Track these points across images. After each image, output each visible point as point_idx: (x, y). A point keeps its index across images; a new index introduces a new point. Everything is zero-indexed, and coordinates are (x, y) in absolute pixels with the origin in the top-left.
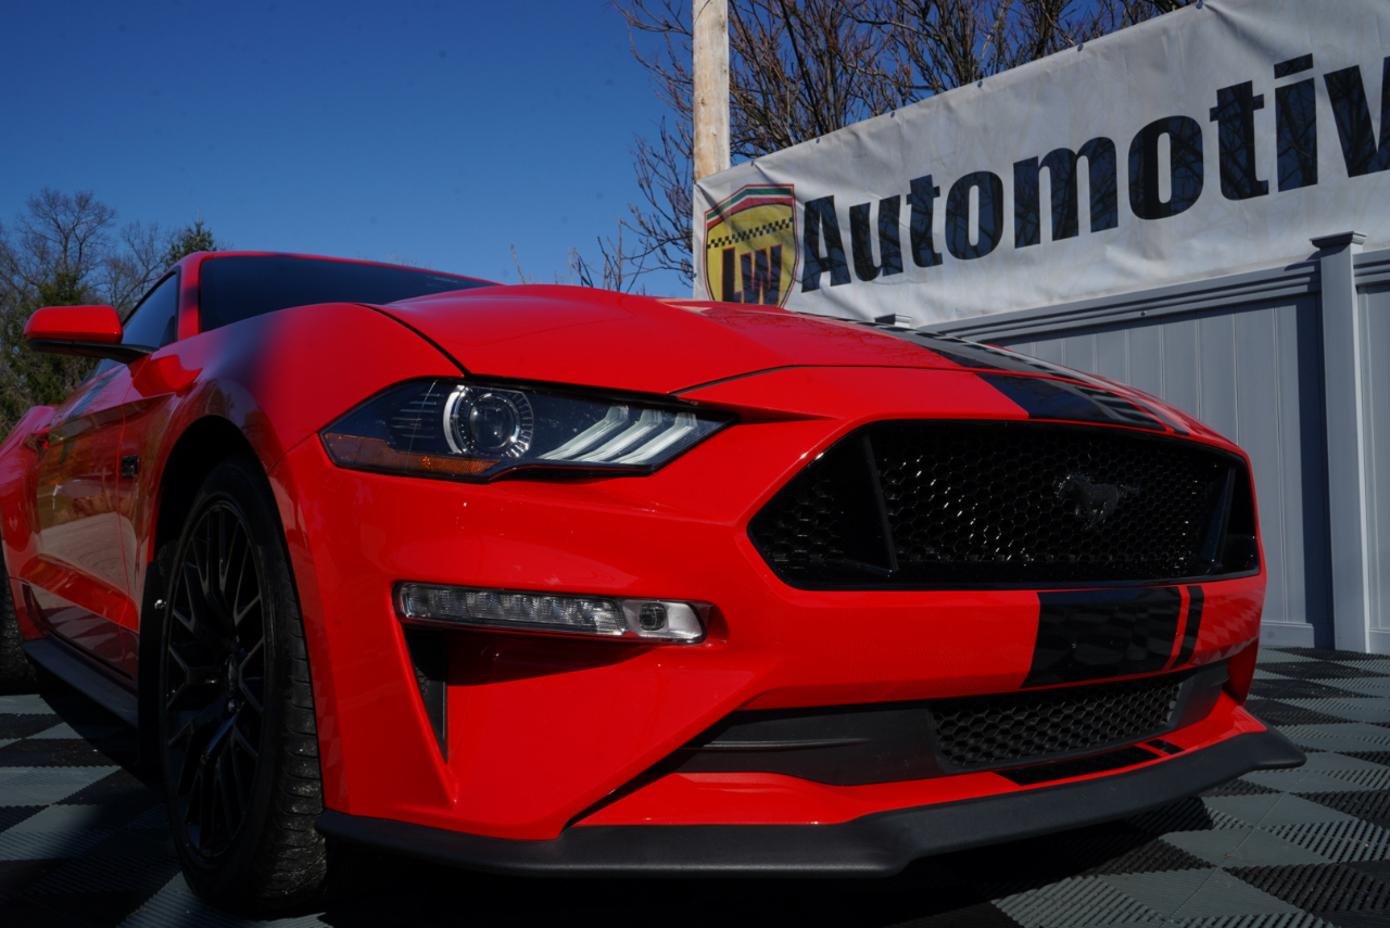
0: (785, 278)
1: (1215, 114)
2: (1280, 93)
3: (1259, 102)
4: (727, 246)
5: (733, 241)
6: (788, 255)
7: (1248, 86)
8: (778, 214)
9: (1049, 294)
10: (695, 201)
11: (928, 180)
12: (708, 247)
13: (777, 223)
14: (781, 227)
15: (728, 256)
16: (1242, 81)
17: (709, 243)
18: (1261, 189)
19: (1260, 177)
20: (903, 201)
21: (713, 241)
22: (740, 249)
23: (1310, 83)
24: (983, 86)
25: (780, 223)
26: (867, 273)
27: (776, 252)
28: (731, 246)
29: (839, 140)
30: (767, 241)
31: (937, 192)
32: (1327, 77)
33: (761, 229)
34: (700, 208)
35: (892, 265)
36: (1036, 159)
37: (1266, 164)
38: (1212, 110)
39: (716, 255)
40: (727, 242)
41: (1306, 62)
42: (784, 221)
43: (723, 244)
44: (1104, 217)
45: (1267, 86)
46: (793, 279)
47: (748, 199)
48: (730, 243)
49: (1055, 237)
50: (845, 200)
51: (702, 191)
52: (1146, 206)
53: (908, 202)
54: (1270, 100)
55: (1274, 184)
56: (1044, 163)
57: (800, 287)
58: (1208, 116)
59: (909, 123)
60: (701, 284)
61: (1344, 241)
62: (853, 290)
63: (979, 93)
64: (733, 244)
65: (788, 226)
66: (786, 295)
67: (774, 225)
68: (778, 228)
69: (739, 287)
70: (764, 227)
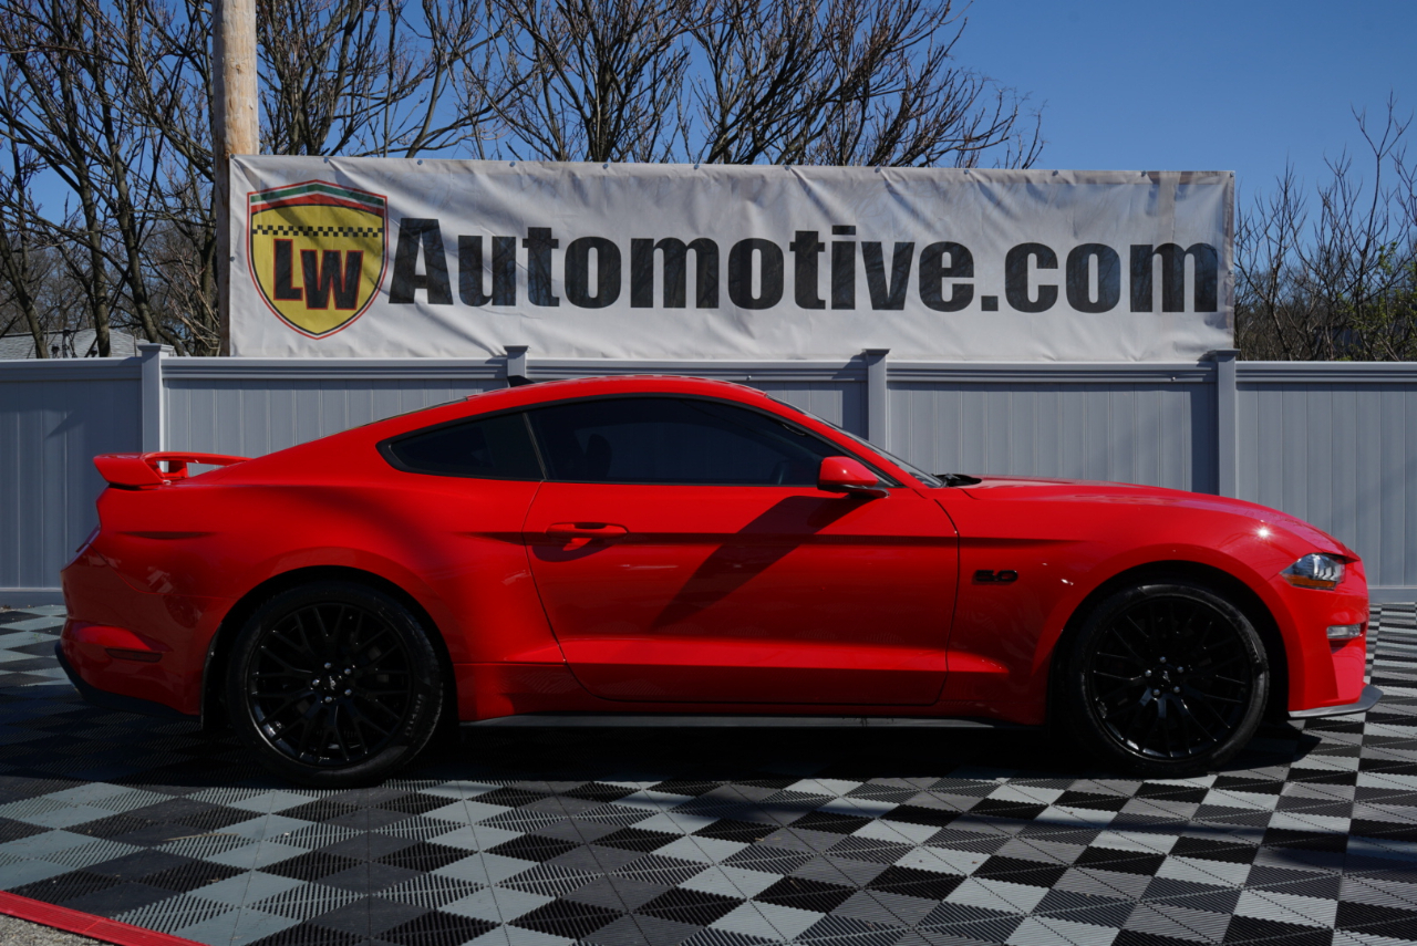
0: (365, 287)
1: (793, 247)
2: (835, 244)
3: (821, 247)
4: (281, 236)
5: (291, 233)
6: (371, 264)
7: (815, 234)
8: (364, 221)
9: (664, 351)
10: (232, 176)
11: (547, 231)
12: (254, 232)
13: (360, 229)
14: (365, 235)
15: (283, 250)
16: (811, 230)
17: (255, 227)
18: (821, 305)
19: (821, 296)
20: (519, 244)
21: (260, 227)
22: (300, 244)
23: (852, 245)
24: (609, 168)
25: (365, 230)
27: (355, 259)
28: (286, 237)
29: (448, 169)
30: (345, 245)
31: (555, 244)
32: (863, 243)
33: (336, 230)
34: (241, 186)
35: (504, 296)
36: (651, 240)
37: (824, 290)
38: (791, 243)
39: (265, 247)
40: (281, 233)
41: (850, 230)
42: (370, 230)
43: (275, 233)
45: (827, 237)
46: (377, 286)
47: (317, 195)
48: (286, 233)
49: (666, 305)
50: (453, 227)
51: (243, 168)
52: (742, 298)
53: (524, 246)
54: (829, 248)
55: (829, 303)
56: (659, 245)
57: (387, 298)
58: (788, 247)
59: (530, 175)
60: (241, 270)
61: (883, 353)
62: (456, 312)
63: (604, 172)
64: (290, 236)
65: (375, 235)
66: (369, 301)
67: (356, 230)
68: (361, 234)
69: (298, 281)
70: (341, 229)
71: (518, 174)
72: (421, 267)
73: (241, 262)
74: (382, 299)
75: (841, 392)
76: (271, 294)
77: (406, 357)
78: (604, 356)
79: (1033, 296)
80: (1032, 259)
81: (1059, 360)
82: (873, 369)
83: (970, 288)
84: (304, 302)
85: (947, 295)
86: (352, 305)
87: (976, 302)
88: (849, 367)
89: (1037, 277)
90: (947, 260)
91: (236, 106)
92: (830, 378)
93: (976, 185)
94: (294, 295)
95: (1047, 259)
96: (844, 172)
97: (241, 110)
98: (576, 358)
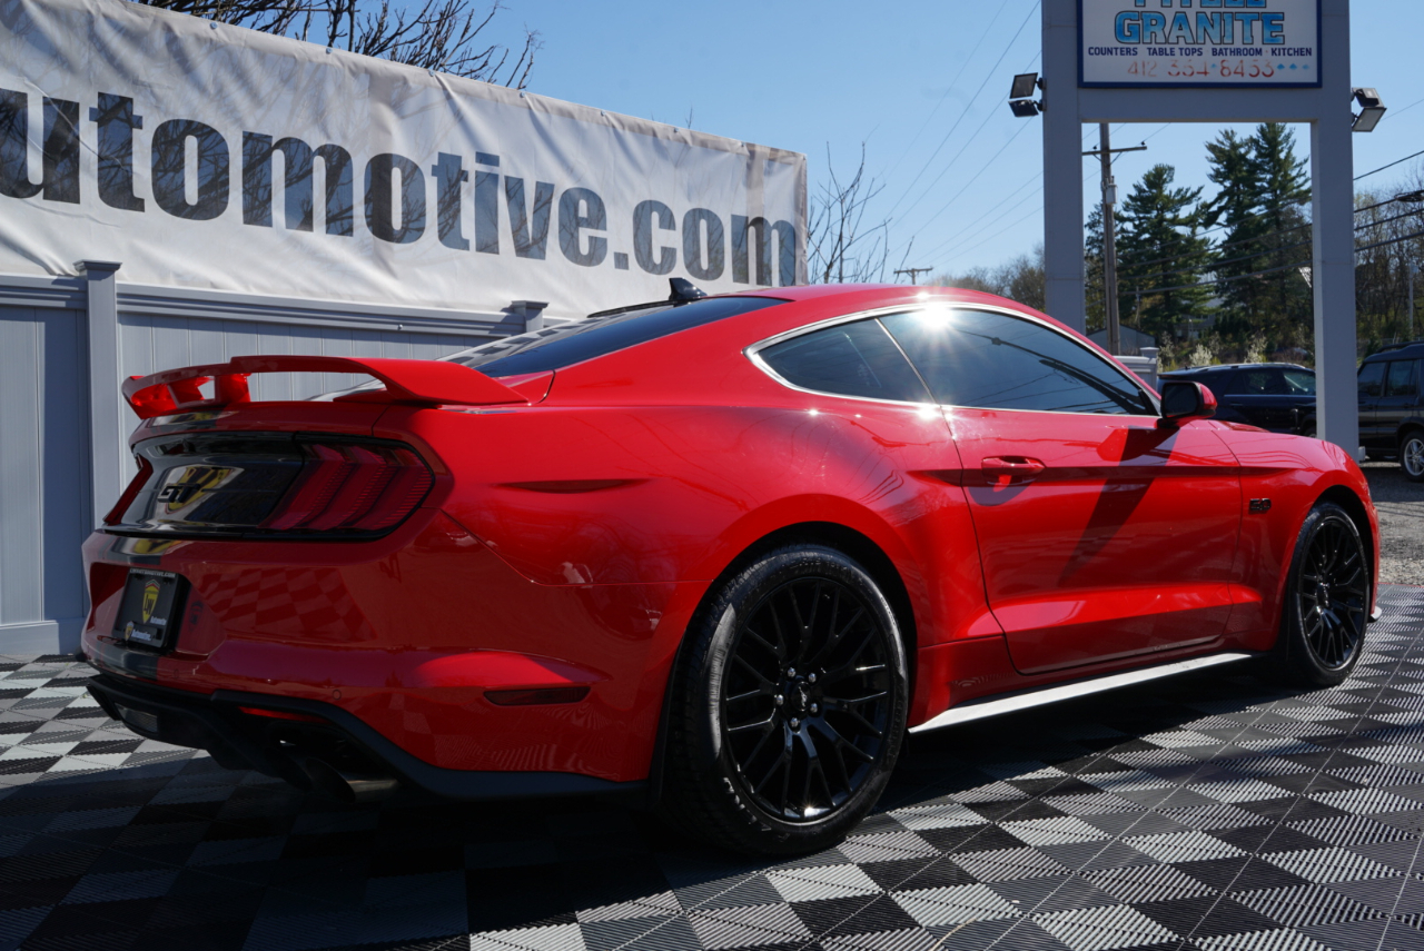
1: (435, 171)
2: (478, 175)
3: (465, 176)
7: (459, 159)
11: (125, 103)
16: (454, 153)
18: (465, 245)
19: (464, 234)
20: (85, 113)
23: (496, 177)
24: (218, 29)
31: (138, 123)
32: (507, 179)
35: (61, 189)
36: (269, 137)
37: (468, 227)
38: (433, 166)
41: (494, 160)
44: (339, 222)
45: (471, 165)
49: (289, 224)
52: (381, 227)
53: (92, 119)
54: (472, 177)
55: (473, 244)
56: (278, 145)
58: (430, 170)
59: (106, 17)
61: (541, 307)
63: (212, 34)
71: (89, 12)
79: (657, 256)
80: (655, 217)
83: (604, 243)
87: (609, 259)
89: (659, 237)
90: (583, 208)
93: (611, 129)
95: (668, 222)
96: (490, 92)
98: (171, 285)
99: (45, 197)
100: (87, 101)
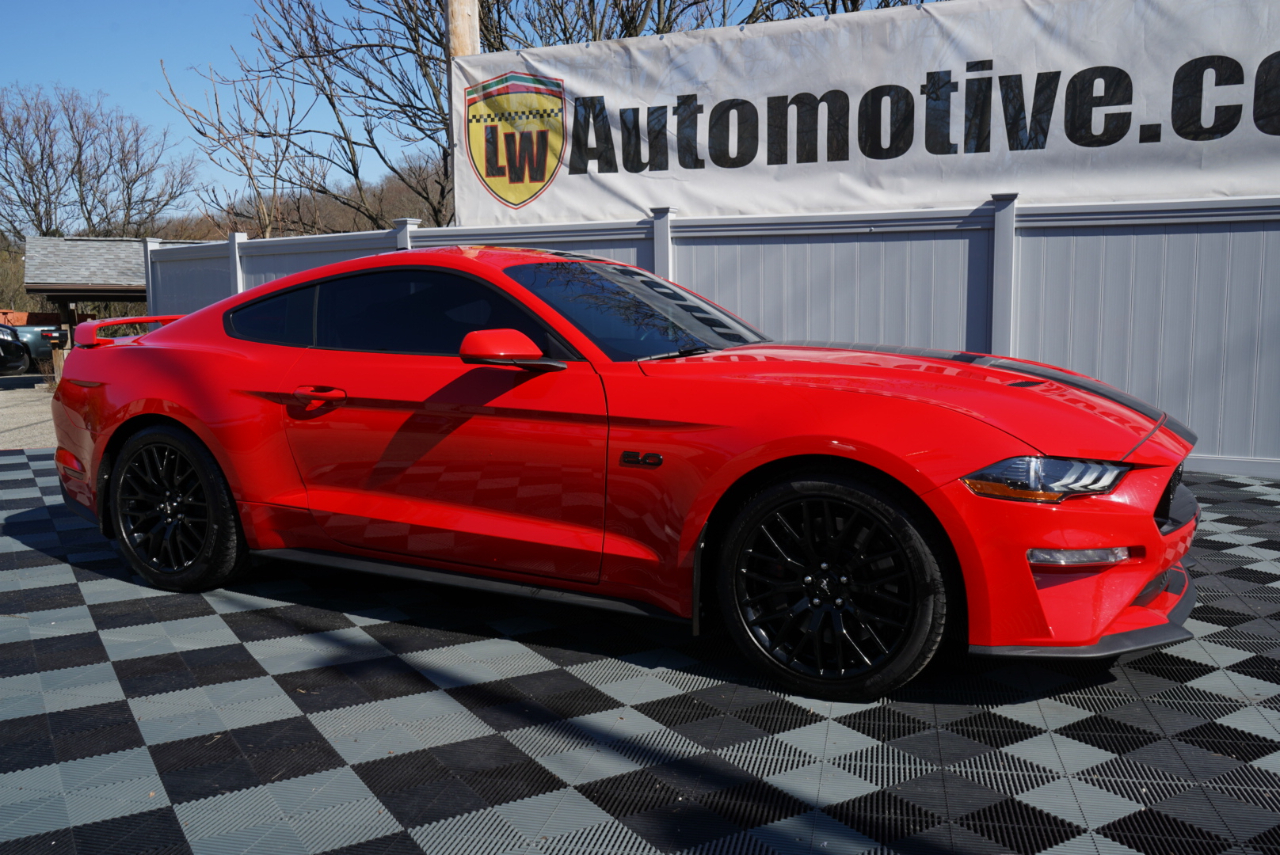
0: (551, 161)
1: (923, 90)
2: (969, 82)
3: (955, 87)
4: (489, 123)
5: (496, 119)
6: (554, 140)
7: (948, 73)
8: (548, 103)
9: (796, 206)
10: (454, 75)
11: (693, 97)
12: (470, 121)
13: (545, 111)
14: (549, 115)
15: (492, 133)
16: (944, 70)
17: (471, 117)
18: (950, 149)
19: (953, 140)
20: (670, 112)
21: (474, 117)
22: (503, 128)
23: (989, 80)
24: (745, 31)
25: (549, 111)
26: (634, 165)
27: (543, 135)
28: (493, 124)
29: (610, 49)
30: (534, 126)
31: (700, 109)
32: (1002, 79)
33: (527, 113)
34: (459, 86)
35: (659, 163)
36: (786, 98)
37: (957, 132)
38: (923, 86)
39: (478, 132)
40: (489, 120)
41: (986, 65)
42: (552, 111)
43: (485, 121)
44: (838, 152)
45: (961, 76)
46: (560, 159)
47: (513, 85)
48: (493, 120)
49: (799, 161)
50: (615, 103)
51: (461, 68)
52: (872, 148)
53: (674, 114)
54: (962, 87)
55: (961, 147)
56: (793, 102)
57: (567, 170)
58: (919, 90)
59: (676, 46)
60: (462, 154)
61: (1012, 198)
62: (620, 179)
63: (741, 35)
64: (496, 122)
65: (556, 115)
66: (553, 175)
67: (541, 112)
68: (545, 115)
69: (503, 161)
70: (531, 113)
71: (667, 47)
72: (592, 141)
73: (461, 148)
74: (564, 170)
75: (967, 241)
76: (483, 173)
77: (580, 222)
78: (741, 213)
79: (1207, 119)
80: (1210, 75)
81: (1234, 195)
82: (999, 216)
83: (1127, 117)
84: (506, 179)
85: (1098, 126)
86: (541, 179)
87: (1134, 132)
88: (976, 215)
89: (1214, 95)
90: (1099, 87)
91: (456, 15)
92: (954, 227)
94: (499, 172)
97: (460, 18)
98: (715, 216)
99: (650, 170)
100: (671, 103)
